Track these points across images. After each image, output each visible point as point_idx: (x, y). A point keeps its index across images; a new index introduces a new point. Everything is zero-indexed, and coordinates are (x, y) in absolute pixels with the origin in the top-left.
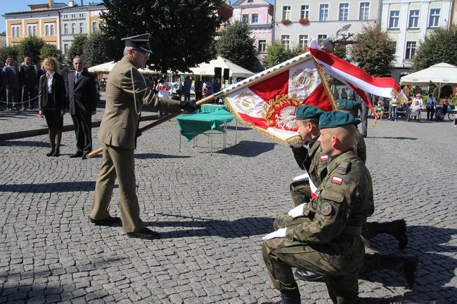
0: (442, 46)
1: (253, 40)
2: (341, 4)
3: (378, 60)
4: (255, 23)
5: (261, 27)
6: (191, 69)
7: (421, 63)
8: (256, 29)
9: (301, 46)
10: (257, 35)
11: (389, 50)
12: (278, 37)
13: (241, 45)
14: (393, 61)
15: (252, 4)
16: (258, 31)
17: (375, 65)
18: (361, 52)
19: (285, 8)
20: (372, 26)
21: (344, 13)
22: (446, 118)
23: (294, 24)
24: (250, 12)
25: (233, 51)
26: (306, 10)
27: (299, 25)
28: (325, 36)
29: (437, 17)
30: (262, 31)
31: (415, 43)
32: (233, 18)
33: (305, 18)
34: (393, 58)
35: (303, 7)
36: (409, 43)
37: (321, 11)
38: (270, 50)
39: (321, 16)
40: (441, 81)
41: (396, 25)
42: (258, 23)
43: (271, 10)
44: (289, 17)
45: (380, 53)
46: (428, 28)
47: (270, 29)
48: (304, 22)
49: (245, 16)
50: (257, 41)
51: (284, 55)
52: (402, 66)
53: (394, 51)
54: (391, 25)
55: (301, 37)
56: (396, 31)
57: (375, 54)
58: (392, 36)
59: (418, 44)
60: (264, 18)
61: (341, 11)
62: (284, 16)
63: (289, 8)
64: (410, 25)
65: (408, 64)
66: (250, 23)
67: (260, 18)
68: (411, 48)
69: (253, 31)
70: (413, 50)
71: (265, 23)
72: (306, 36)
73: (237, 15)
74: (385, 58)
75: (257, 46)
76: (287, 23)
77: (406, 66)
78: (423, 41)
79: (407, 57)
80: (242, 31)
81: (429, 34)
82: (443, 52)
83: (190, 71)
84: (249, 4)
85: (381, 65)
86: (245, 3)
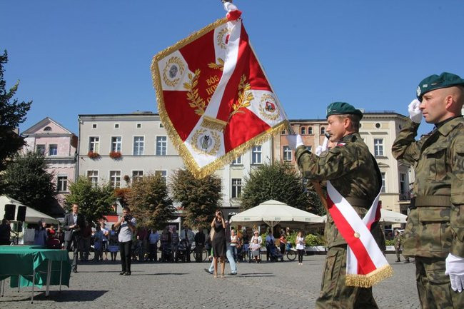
0: (268, 182)
1: (51, 176)
2: (158, 137)
3: (204, 199)
4: (53, 156)
5: (60, 161)
7: (249, 201)
8: (55, 162)
9: (112, 184)
10: (56, 170)
11: (215, 188)
12: (83, 172)
13: (35, 181)
14: (219, 201)
15: (50, 132)
16: (57, 165)
17: (201, 204)
18: (185, 190)
19: (92, 139)
21: (162, 147)
22: (285, 258)
23: (103, 159)
24: (47, 142)
25: (24, 189)
26: (117, 142)
27: (110, 159)
28: (141, 173)
29: (259, 154)
30: (63, 165)
31: (240, 180)
33: (116, 151)
34: (219, 197)
35: (114, 139)
36: (234, 180)
37: (136, 145)
38: (74, 188)
39: (135, 149)
40: (272, 219)
42: (58, 155)
43: (75, 141)
44: (97, 150)
45: (205, 191)
46: (252, 165)
47: (72, 162)
48: (116, 156)
49: (40, 147)
50: (56, 177)
51: (93, 194)
52: (229, 206)
53: (219, 189)
55: (112, 173)
57: (200, 191)
59: (243, 181)
60: (64, 149)
61: (158, 144)
62: (92, 149)
63: (97, 140)
65: (236, 203)
66: (47, 155)
67: (59, 150)
68: (237, 185)
69: (52, 165)
70: (239, 188)
71: (67, 156)
72: (118, 173)
73: (30, 144)
74: (211, 197)
75: (56, 183)
76: (94, 156)
77: (233, 205)
78: (249, 177)
79: (234, 196)
80: (37, 163)
81: (253, 171)
82: (270, 189)
84: (46, 132)
85: (207, 205)
86: (41, 131)
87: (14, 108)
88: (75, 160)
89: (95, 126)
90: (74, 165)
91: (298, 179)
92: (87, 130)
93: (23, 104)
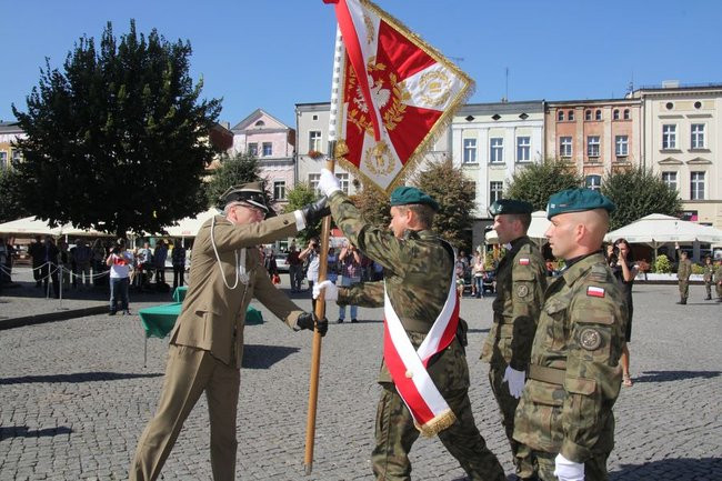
0: (537, 187)
1: (265, 182)
3: (452, 210)
4: (267, 157)
5: (276, 163)
6: (166, 229)
8: (269, 164)
10: (270, 175)
11: (467, 195)
12: (304, 178)
14: (473, 210)
15: (263, 127)
16: (272, 168)
17: (448, 217)
19: (313, 134)
20: (440, 160)
24: (259, 139)
29: (527, 149)
30: (280, 168)
31: (501, 183)
32: (233, 149)
34: (473, 206)
36: (493, 183)
38: (291, 196)
41: (473, 160)
42: (273, 156)
43: (292, 137)
44: (319, 147)
45: (454, 199)
46: (517, 163)
47: (291, 164)
49: (252, 146)
50: (271, 182)
52: (486, 217)
53: (473, 195)
54: (466, 159)
56: (474, 167)
57: (447, 200)
58: (469, 174)
59: (505, 186)
60: (281, 148)
62: (312, 146)
63: (319, 135)
64: (493, 159)
66: (260, 156)
67: (275, 148)
68: (496, 190)
69: (266, 168)
70: (500, 193)
71: (284, 156)
72: (346, 176)
73: (240, 144)
74: (462, 206)
75: (272, 190)
76: (315, 156)
78: (512, 180)
80: (247, 168)
81: (518, 172)
82: (539, 196)
83: (164, 232)
84: (258, 127)
85: (457, 217)
86: (253, 126)
87: (204, 108)
88: (293, 162)
89: (315, 118)
90: (293, 167)
91: (579, 182)
92: (306, 124)
93: (214, 103)
